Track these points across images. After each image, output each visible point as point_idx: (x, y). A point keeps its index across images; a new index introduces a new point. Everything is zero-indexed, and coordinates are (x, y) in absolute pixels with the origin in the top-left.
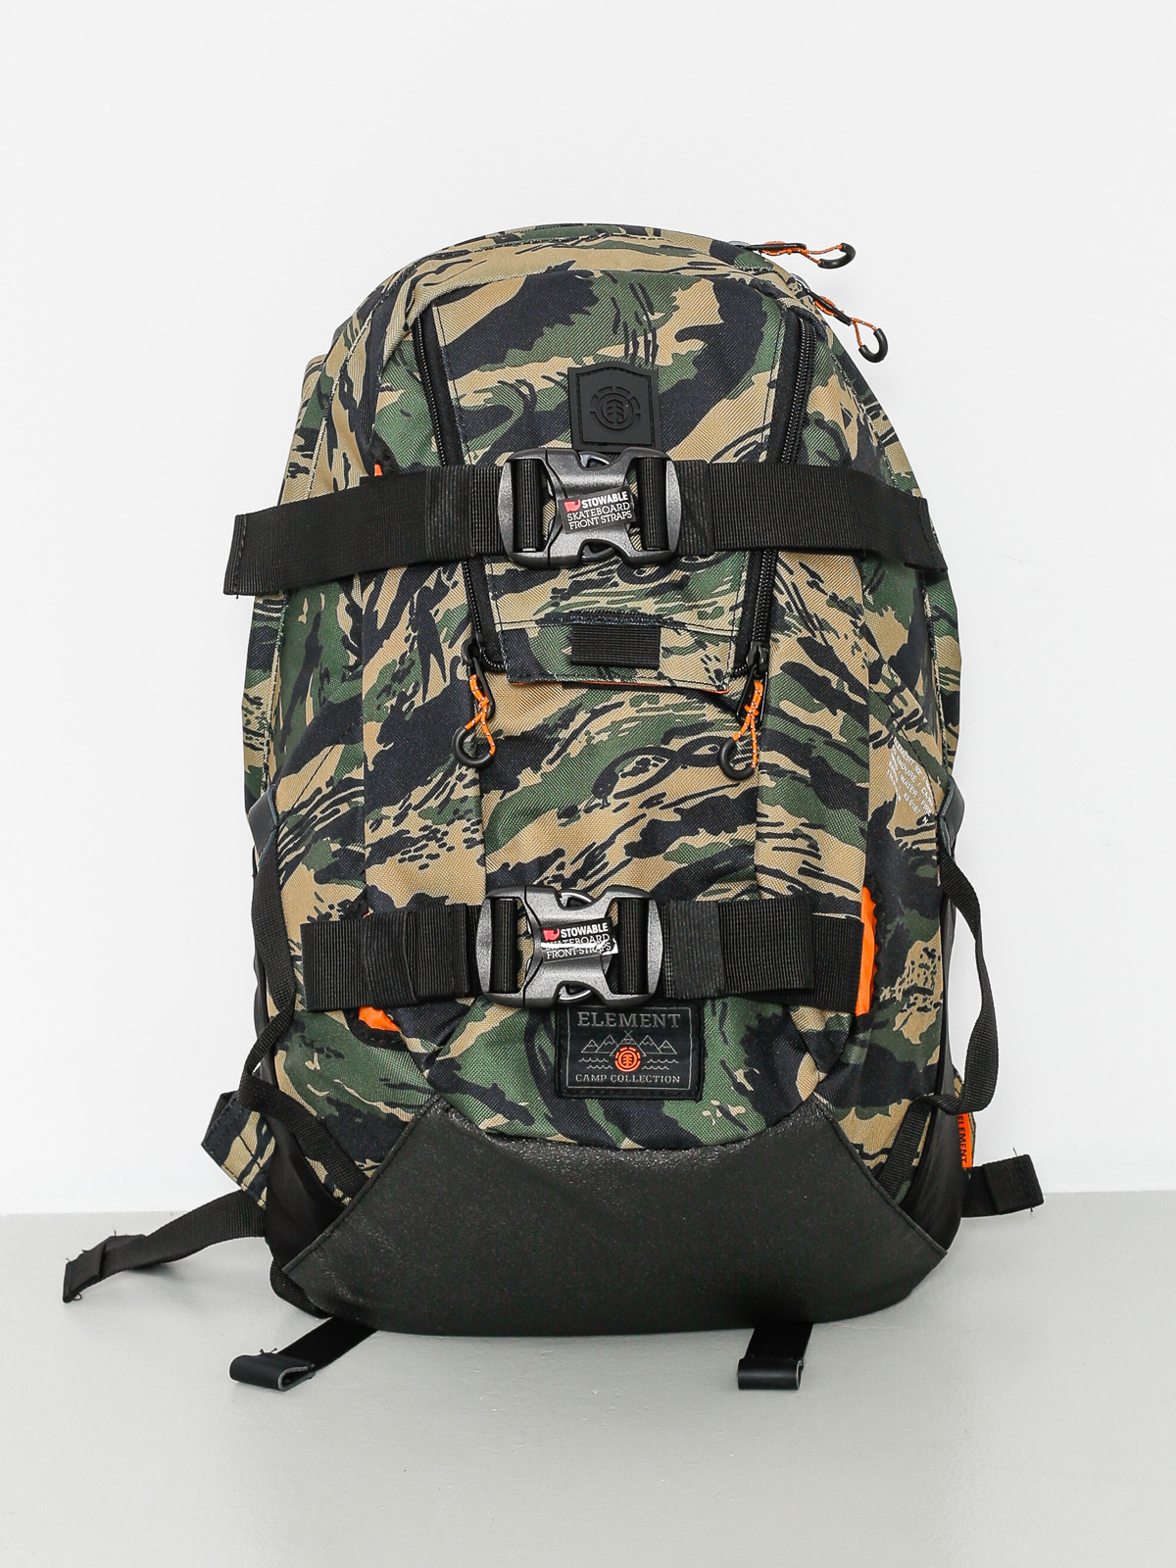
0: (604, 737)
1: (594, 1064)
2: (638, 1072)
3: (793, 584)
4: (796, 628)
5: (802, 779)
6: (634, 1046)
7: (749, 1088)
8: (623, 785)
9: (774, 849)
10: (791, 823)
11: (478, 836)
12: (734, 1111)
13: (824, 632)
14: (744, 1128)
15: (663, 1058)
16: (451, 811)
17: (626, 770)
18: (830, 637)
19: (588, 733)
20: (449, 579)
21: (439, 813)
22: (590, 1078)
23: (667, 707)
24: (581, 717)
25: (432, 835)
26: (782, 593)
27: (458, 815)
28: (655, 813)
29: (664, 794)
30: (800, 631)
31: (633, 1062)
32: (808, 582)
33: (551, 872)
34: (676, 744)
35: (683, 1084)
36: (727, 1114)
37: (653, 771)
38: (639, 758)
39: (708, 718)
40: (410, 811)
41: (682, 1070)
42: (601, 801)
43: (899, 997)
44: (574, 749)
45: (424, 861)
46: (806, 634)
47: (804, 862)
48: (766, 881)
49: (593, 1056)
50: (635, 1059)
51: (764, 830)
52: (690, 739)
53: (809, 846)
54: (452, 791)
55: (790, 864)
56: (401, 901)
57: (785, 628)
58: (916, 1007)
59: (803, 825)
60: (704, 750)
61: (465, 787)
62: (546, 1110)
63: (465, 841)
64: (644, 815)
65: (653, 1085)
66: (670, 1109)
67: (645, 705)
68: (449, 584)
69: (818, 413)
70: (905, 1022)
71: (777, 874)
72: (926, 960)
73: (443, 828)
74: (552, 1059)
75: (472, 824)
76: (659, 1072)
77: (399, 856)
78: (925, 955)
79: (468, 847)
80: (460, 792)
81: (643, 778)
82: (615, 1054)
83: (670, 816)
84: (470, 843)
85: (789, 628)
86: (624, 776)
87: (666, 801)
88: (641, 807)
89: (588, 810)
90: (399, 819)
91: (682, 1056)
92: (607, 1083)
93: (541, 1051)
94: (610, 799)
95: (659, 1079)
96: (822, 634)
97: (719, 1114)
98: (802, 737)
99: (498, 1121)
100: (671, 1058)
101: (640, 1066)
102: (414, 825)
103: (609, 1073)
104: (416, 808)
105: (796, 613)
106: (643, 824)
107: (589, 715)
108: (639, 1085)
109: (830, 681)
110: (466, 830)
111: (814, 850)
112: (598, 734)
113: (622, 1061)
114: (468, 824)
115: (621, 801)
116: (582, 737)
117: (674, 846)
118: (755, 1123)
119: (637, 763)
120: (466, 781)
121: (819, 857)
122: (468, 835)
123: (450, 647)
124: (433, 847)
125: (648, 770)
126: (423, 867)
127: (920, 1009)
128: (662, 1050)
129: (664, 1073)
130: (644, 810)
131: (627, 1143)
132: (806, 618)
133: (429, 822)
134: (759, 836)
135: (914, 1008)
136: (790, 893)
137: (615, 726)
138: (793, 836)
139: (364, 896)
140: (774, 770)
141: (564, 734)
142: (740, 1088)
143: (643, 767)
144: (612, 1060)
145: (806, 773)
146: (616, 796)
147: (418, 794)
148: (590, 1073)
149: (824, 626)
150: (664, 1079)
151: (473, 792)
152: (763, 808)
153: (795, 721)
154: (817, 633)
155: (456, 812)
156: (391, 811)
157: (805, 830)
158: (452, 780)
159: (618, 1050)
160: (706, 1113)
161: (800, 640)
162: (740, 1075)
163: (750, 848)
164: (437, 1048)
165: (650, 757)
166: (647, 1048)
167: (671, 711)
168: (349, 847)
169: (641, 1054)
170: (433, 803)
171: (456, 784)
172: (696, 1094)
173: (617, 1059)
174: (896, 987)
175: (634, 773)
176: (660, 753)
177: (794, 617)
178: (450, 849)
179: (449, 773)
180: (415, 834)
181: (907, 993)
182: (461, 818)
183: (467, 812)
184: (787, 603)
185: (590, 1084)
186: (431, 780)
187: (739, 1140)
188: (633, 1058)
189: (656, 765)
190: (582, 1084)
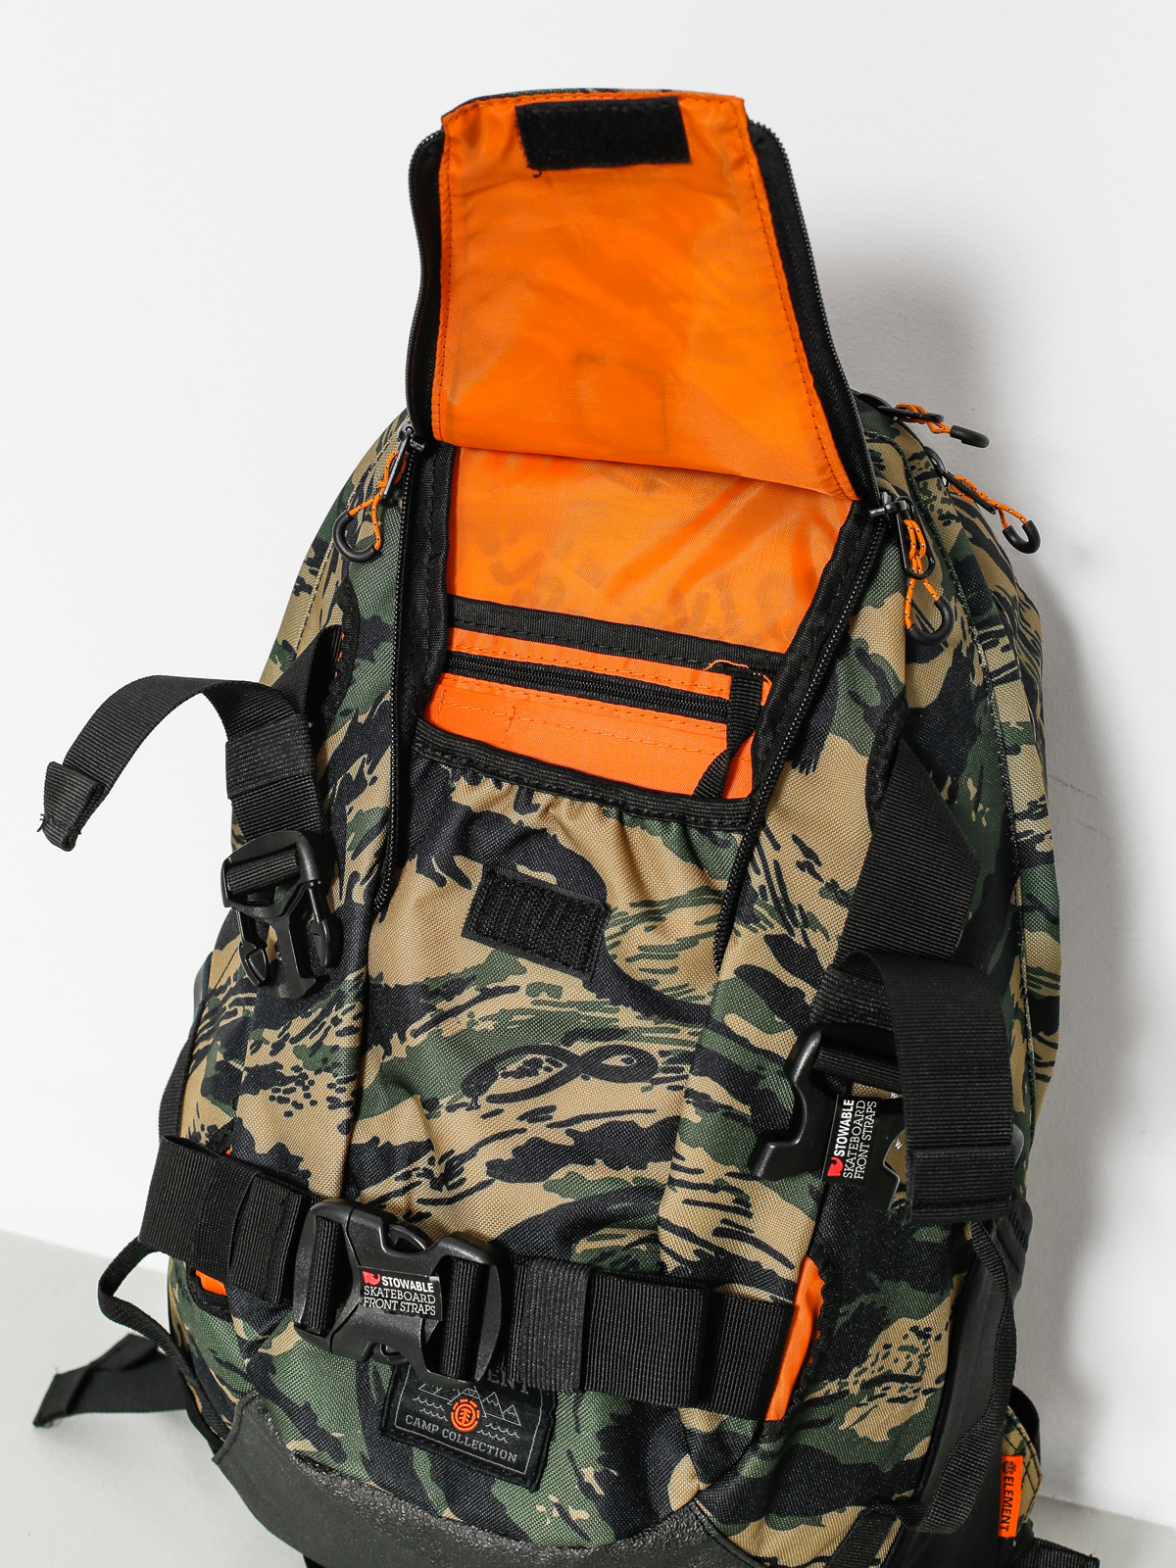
0: (490, 1025)
1: (428, 1409)
2: (473, 1434)
3: (776, 862)
4: (767, 922)
5: (739, 1117)
6: (476, 1401)
7: (599, 1491)
8: (501, 1086)
9: (687, 1202)
10: (714, 1171)
11: (343, 1097)
12: (576, 1514)
13: (809, 931)
14: (585, 1537)
15: (503, 1425)
16: (320, 1058)
17: (510, 1068)
18: (816, 939)
19: (471, 1015)
20: (370, 772)
21: (311, 1056)
22: (421, 1423)
23: (570, 1004)
24: (470, 993)
25: (301, 1080)
26: (758, 872)
27: (326, 1066)
28: (538, 1130)
29: (553, 1108)
30: (772, 926)
31: (470, 1419)
32: (798, 863)
33: (422, 1163)
34: (580, 1048)
35: (520, 1465)
36: (565, 1515)
37: (543, 1076)
38: (529, 1057)
39: (622, 1025)
40: (287, 1043)
41: (520, 1447)
42: (469, 1100)
43: (854, 1389)
44: (450, 1027)
45: (289, 1107)
46: (778, 929)
47: (725, 1221)
48: (667, 1238)
49: (431, 1399)
50: (474, 1418)
51: (678, 1175)
52: (598, 1044)
53: (736, 1201)
54: (325, 1035)
55: (703, 1222)
56: (263, 1146)
57: (753, 919)
58: (886, 1398)
59: (730, 1174)
60: (616, 1061)
61: (339, 1034)
62: (364, 1448)
63: (329, 1099)
64: (524, 1130)
65: (484, 1455)
66: (502, 1491)
67: (544, 996)
68: (368, 778)
69: (863, 641)
70: (862, 1418)
71: (685, 1234)
72: (913, 1340)
73: (311, 1074)
74: (386, 1386)
75: (339, 1081)
76: (495, 1443)
77: (269, 1092)
78: (912, 1335)
79: (330, 1108)
80: (331, 1040)
81: (527, 1083)
82: (454, 1403)
83: (560, 1137)
84: (334, 1103)
85: (756, 921)
86: (506, 1075)
87: (557, 1116)
88: (521, 1118)
89: (451, 1109)
90: (277, 1048)
91: (528, 1428)
92: (438, 1435)
93: (376, 1374)
94: (482, 1100)
95: (494, 1451)
96: (804, 933)
97: (556, 1513)
98: (747, 1062)
99: (306, 1446)
100: (512, 1428)
101: (477, 1428)
102: (288, 1059)
103: (442, 1424)
104: (294, 1041)
105: (770, 902)
106: (520, 1140)
107: (478, 993)
108: (469, 1449)
109: (803, 994)
110: (331, 1086)
111: (743, 1205)
112: (483, 1019)
113: (459, 1416)
114: (334, 1081)
115: (494, 1107)
116: (463, 1017)
117: (559, 1174)
118: (601, 1535)
119: (525, 1063)
120: (341, 1027)
121: (749, 1215)
122: (332, 1093)
123: (353, 858)
124: (298, 1095)
125: (536, 1074)
126: (289, 1114)
127: (892, 1400)
128: (507, 1416)
129: (501, 1445)
130: (524, 1124)
131: (447, 1513)
132: (784, 909)
133: (300, 1063)
134: (672, 1182)
135: (881, 1401)
136: (696, 1259)
137: (504, 1015)
138: (714, 1188)
139: (231, 1126)
140: (702, 1101)
141: (444, 1005)
142: (587, 1489)
143: (530, 1069)
144: (450, 1410)
145: (745, 1109)
146: (492, 1099)
147: (298, 1024)
148: (423, 1417)
149: (809, 921)
150: (500, 1452)
151: (346, 1042)
152: (681, 1147)
153: (743, 1042)
154: (797, 931)
155: (325, 1061)
156: (271, 1035)
157: (733, 1182)
158: (328, 1020)
159: (457, 1400)
160: (541, 1508)
161: (768, 939)
162: (589, 1475)
163: (655, 1191)
164: (260, 1337)
165: (543, 1058)
166: (489, 1407)
167: (575, 1009)
168: (231, 1062)
169: (482, 1413)
170: (308, 1042)
171: (329, 1027)
172: (532, 1480)
173: (454, 1411)
174: (851, 1378)
175: (520, 1074)
176: (556, 1054)
177: (767, 907)
178: (314, 1103)
179: (325, 1013)
180: (287, 1072)
181: (867, 1386)
182: (328, 1070)
183: (336, 1065)
184: (762, 888)
185: (421, 1431)
186: (311, 1013)
187: (580, 1547)
188: (471, 1415)
189: (548, 1069)
190: (411, 1427)
